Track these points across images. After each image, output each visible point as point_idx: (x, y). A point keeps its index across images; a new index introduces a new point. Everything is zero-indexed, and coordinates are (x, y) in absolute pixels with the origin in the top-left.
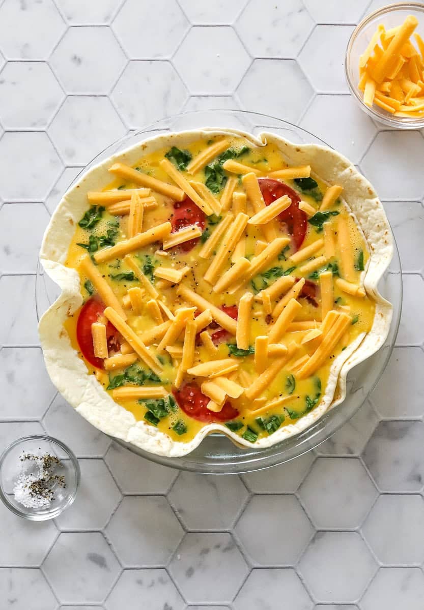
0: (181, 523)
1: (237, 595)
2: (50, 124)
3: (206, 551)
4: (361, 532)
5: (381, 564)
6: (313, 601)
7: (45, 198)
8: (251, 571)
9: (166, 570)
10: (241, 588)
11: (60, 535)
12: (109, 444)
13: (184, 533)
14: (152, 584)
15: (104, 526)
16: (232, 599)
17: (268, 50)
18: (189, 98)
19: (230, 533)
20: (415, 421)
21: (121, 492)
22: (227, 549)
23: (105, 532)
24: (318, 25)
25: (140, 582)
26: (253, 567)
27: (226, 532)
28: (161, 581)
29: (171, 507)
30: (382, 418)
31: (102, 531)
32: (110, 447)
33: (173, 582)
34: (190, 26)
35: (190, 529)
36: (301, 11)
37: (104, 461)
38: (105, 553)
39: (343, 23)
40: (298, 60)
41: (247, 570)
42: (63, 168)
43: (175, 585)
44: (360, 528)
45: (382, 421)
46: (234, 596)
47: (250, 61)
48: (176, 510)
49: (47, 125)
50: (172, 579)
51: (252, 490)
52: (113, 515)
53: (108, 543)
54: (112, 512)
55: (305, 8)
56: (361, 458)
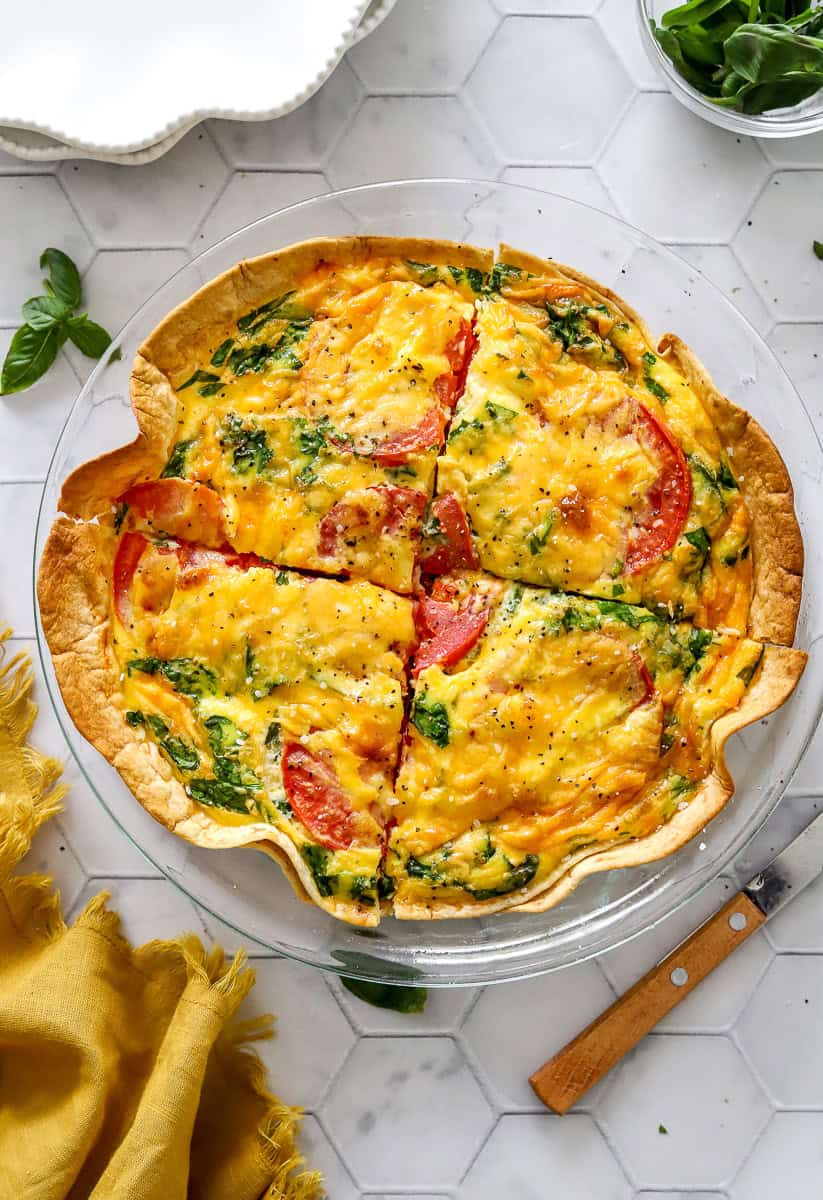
0: (347, 1018)
3: (401, 1077)
4: (735, 1034)
5: (779, 1105)
8: (498, 1120)
10: (477, 1155)
13: (353, 1038)
19: (453, 1038)
22: (448, 1073)
26: (503, 1112)
27: (444, 1036)
29: (327, 983)
35: (367, 1031)
40: (599, 17)
41: (489, 1117)
44: (733, 1028)
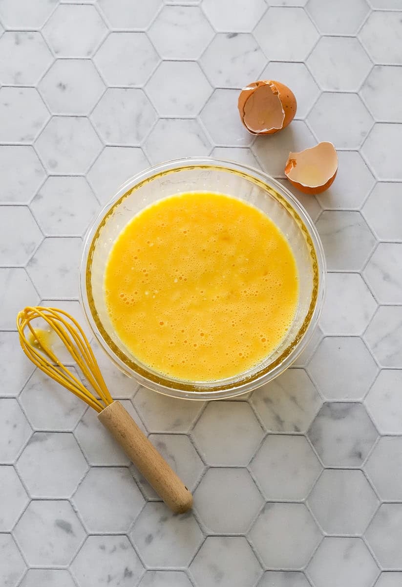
1: (192, 561)
2: (37, 139)
6: (262, 568)
7: (29, 201)
9: (127, 536)
11: (30, 502)
12: (79, 419)
14: (114, 550)
15: (72, 494)
16: (188, 564)
17: (228, 81)
18: (158, 120)
20: (355, 403)
21: (88, 464)
23: (72, 500)
24: (271, 61)
25: (103, 548)
28: (123, 547)
30: (327, 400)
31: (70, 499)
32: (79, 422)
33: (134, 548)
34: (160, 61)
36: (256, 50)
37: (73, 435)
38: (71, 520)
39: (292, 61)
42: (46, 176)
43: (135, 551)
45: (326, 402)
46: (190, 562)
47: (212, 90)
48: (138, 481)
49: (34, 141)
50: (132, 546)
51: (207, 463)
52: (80, 484)
53: (74, 510)
54: (79, 482)
55: (260, 48)
56: (306, 435)
